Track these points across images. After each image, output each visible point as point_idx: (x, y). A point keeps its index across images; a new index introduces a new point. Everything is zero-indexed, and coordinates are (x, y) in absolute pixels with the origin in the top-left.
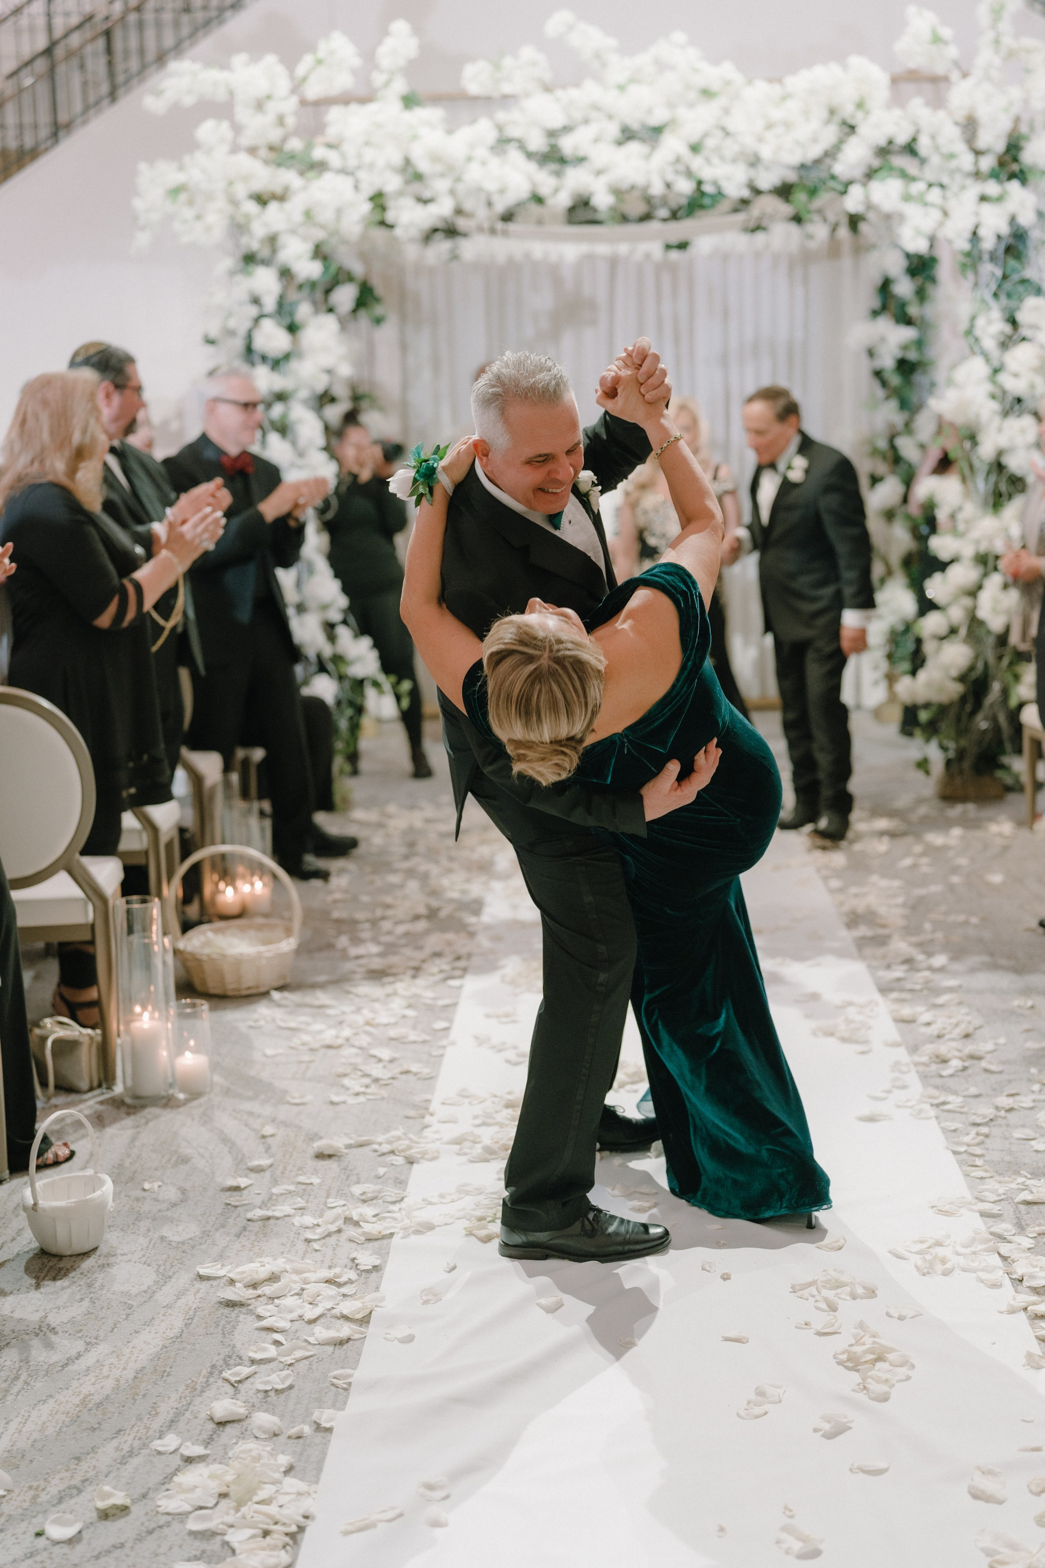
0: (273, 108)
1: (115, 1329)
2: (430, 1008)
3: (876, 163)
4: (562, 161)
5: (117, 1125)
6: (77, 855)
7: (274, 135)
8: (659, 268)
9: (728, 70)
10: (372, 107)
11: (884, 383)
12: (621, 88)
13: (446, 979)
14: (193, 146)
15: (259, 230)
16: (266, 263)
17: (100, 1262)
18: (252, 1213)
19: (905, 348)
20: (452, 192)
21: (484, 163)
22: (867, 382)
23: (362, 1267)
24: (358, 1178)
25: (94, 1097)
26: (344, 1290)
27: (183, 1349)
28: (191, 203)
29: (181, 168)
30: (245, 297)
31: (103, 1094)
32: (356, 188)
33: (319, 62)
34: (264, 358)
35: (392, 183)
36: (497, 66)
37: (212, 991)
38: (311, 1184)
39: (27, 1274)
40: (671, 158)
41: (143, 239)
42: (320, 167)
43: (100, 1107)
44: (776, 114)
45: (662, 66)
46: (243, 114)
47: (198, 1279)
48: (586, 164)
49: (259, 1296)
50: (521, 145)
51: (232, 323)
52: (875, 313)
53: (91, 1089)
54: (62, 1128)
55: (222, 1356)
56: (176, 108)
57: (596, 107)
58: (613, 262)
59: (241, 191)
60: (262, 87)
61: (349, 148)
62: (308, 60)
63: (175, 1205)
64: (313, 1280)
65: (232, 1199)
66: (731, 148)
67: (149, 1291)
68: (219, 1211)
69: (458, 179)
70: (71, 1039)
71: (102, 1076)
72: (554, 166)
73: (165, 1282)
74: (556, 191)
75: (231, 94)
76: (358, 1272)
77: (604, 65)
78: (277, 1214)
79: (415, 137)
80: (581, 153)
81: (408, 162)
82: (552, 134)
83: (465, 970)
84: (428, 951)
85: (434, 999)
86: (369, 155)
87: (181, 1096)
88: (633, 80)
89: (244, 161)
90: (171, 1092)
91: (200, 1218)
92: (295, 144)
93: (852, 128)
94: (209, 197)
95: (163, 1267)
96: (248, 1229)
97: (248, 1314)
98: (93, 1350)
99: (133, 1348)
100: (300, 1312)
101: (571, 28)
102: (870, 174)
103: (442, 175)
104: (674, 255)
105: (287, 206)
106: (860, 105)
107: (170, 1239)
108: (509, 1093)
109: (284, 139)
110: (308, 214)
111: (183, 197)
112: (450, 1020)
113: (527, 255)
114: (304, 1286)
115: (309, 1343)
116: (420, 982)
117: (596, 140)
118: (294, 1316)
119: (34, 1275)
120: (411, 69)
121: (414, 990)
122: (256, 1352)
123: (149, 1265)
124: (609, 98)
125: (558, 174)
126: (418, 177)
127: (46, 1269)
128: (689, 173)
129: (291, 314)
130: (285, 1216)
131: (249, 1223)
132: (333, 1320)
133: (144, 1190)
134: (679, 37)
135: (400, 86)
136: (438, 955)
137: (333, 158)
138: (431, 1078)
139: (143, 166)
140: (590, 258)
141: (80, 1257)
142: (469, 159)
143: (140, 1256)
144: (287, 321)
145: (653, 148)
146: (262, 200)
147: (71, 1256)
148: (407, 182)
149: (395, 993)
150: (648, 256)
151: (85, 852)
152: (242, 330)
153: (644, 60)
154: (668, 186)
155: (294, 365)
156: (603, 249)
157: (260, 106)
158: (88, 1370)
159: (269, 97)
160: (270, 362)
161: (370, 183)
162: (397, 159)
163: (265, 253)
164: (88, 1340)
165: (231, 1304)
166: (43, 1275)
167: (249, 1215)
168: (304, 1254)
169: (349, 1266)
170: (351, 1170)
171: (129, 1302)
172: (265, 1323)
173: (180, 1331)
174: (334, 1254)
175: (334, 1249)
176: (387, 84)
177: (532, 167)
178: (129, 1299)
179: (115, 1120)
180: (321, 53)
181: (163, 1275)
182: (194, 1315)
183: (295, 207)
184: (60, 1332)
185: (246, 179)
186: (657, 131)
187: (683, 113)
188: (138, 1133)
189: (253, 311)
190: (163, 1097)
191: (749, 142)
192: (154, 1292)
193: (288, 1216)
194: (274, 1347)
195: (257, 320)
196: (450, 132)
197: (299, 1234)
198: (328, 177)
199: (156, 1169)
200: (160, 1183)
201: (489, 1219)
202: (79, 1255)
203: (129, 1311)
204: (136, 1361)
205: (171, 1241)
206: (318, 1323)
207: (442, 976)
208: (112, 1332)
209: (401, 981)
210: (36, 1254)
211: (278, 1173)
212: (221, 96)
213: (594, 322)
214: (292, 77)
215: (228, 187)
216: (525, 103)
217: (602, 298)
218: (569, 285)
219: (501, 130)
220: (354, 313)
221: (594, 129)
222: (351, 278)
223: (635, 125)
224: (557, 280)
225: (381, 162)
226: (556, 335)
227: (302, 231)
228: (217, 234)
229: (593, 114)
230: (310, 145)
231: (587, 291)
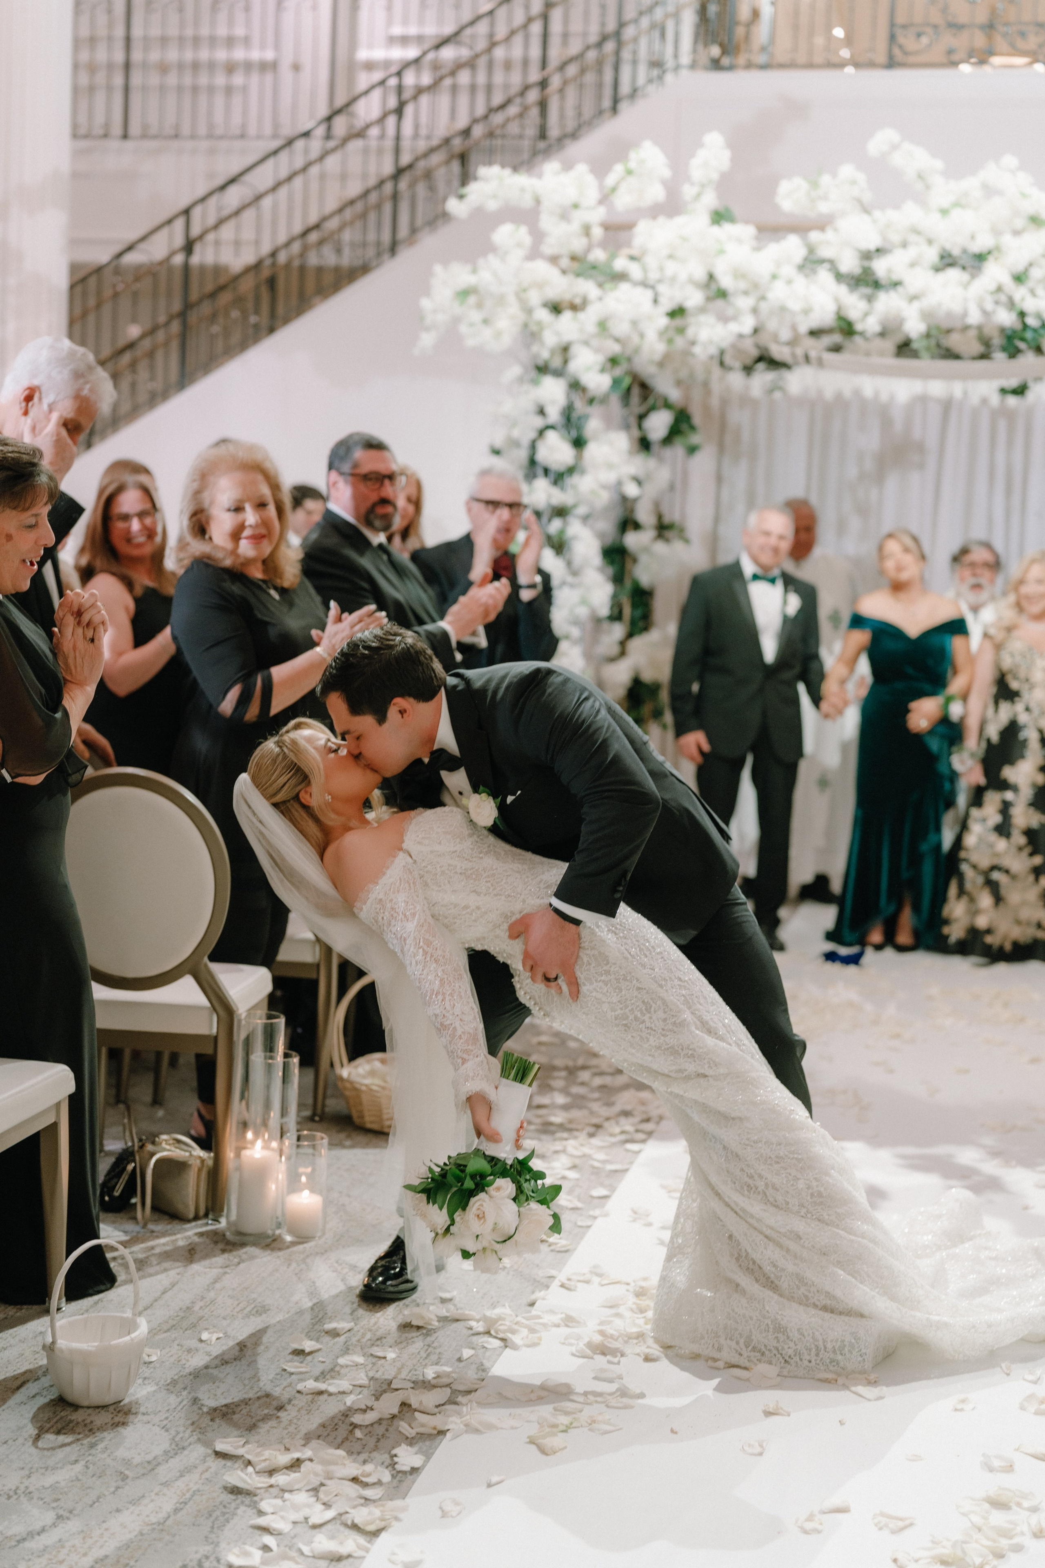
0: (579, 218)
1: (97, 1504)
2: (596, 1171)
4: (877, 285)
5: (207, 1262)
6: (206, 959)
7: (578, 244)
8: (995, 415)
10: (680, 220)
12: (944, 212)
13: (627, 1141)
14: (490, 248)
15: (550, 339)
16: (558, 373)
17: (117, 1419)
18: (304, 1384)
20: (755, 311)
21: (789, 282)
23: (398, 1467)
24: (439, 1358)
25: (197, 1227)
26: (369, 1493)
27: (160, 1540)
28: (480, 306)
29: (474, 271)
30: (532, 407)
31: (207, 1224)
32: (655, 301)
33: (629, 172)
34: (546, 471)
35: (694, 299)
36: (814, 184)
37: (369, 1126)
38: (385, 1358)
39: (32, 1422)
40: (993, 287)
41: (427, 340)
42: (621, 277)
43: (196, 1239)
45: (989, 191)
46: (547, 222)
47: (213, 1456)
48: (900, 289)
49: (271, 1486)
50: (832, 264)
51: (516, 433)
53: (196, 1218)
54: (147, 1257)
55: (198, 1556)
56: (479, 212)
57: (916, 231)
58: (947, 405)
59: (535, 298)
60: (571, 194)
61: (651, 261)
62: (619, 169)
63: (227, 1363)
64: (339, 1475)
65: (290, 1364)
67: (154, 1463)
68: (271, 1377)
69: (763, 298)
70: (181, 1160)
71: (210, 1204)
72: (868, 291)
73: (176, 1454)
74: (866, 314)
75: (538, 201)
76: (394, 1472)
77: (928, 187)
78: (332, 1389)
79: (722, 252)
80: (895, 277)
81: (711, 277)
82: (867, 256)
83: (650, 1134)
84: (617, 1108)
85: (604, 1162)
86: (671, 268)
87: (289, 1238)
88: (957, 204)
89: (542, 269)
90: (278, 1232)
91: (246, 1382)
92: (598, 255)
94: (501, 300)
95: (181, 1435)
96: (293, 1402)
97: (249, 1506)
98: (61, 1525)
99: (106, 1529)
100: (306, 1512)
101: (895, 147)
103: (746, 293)
104: (1012, 401)
105: (581, 316)
107: (203, 1402)
108: (645, 1279)
109: (589, 250)
110: (603, 325)
111: (472, 300)
112: (613, 1189)
113: (857, 393)
114: (325, 1481)
115: (302, 1554)
116: (595, 1141)
117: (913, 265)
118: (298, 1516)
119: (39, 1425)
120: (724, 183)
121: (586, 1150)
122: (238, 1556)
123: (167, 1431)
124: (933, 223)
125: (870, 299)
126: (723, 294)
127: (55, 1420)
128: (1011, 304)
129: (579, 428)
130: (340, 1393)
131: (298, 1395)
132: (342, 1528)
133: (201, 1341)
134: (1010, 160)
135: (710, 200)
136: (626, 1114)
137: (635, 270)
138: (566, 1251)
139: (438, 269)
140: (923, 400)
141: (97, 1411)
142: (774, 277)
143: (162, 1418)
144: (574, 434)
145: (973, 276)
146: (556, 309)
147: (88, 1407)
148: (709, 299)
149: (564, 1151)
150: (984, 401)
151: (214, 957)
152: (526, 442)
153: (971, 184)
154: (985, 313)
155: (574, 480)
156: (937, 388)
157: (564, 216)
158: (44, 1550)
159: (576, 206)
160: (552, 476)
161: (670, 298)
162: (700, 274)
163: (556, 363)
164: (61, 1512)
165: (235, 1491)
166: (48, 1426)
167: (300, 1387)
168: (343, 1442)
169: (386, 1464)
170: (435, 1348)
171: (127, 1472)
172: (262, 1521)
173: (166, 1516)
174: (376, 1446)
175: (378, 1440)
176: (698, 196)
177: (842, 290)
178: (127, 1469)
179: (206, 1256)
180: (632, 165)
181: (177, 1445)
182: (190, 1499)
183: (589, 318)
184: (35, 1498)
185: (540, 285)
186: (980, 258)
187: (1008, 240)
188: (225, 1273)
189: (539, 422)
190: (268, 1237)
192: (159, 1464)
193: (344, 1393)
194: (260, 1552)
195: (541, 433)
196: (757, 249)
197: (347, 1416)
198: (624, 287)
199: (224, 1318)
200: (221, 1335)
201: (561, 1428)
202: (98, 1407)
203: (120, 1483)
204: (101, 1547)
205: (202, 1405)
206: (324, 1529)
207: (623, 1137)
208: (91, 1506)
209: (576, 1138)
210: (52, 1400)
211: (354, 1340)
212: (527, 202)
213: (921, 466)
214: (601, 186)
215: (521, 293)
216: (842, 224)
217: (932, 442)
218: (898, 426)
219: (811, 250)
220: (668, 440)
221: (911, 253)
222: (667, 405)
223: (956, 252)
224: (886, 421)
225: (683, 276)
226: (879, 478)
227: (595, 342)
228: (507, 340)
229: (913, 238)
230: (613, 256)
231: (917, 434)
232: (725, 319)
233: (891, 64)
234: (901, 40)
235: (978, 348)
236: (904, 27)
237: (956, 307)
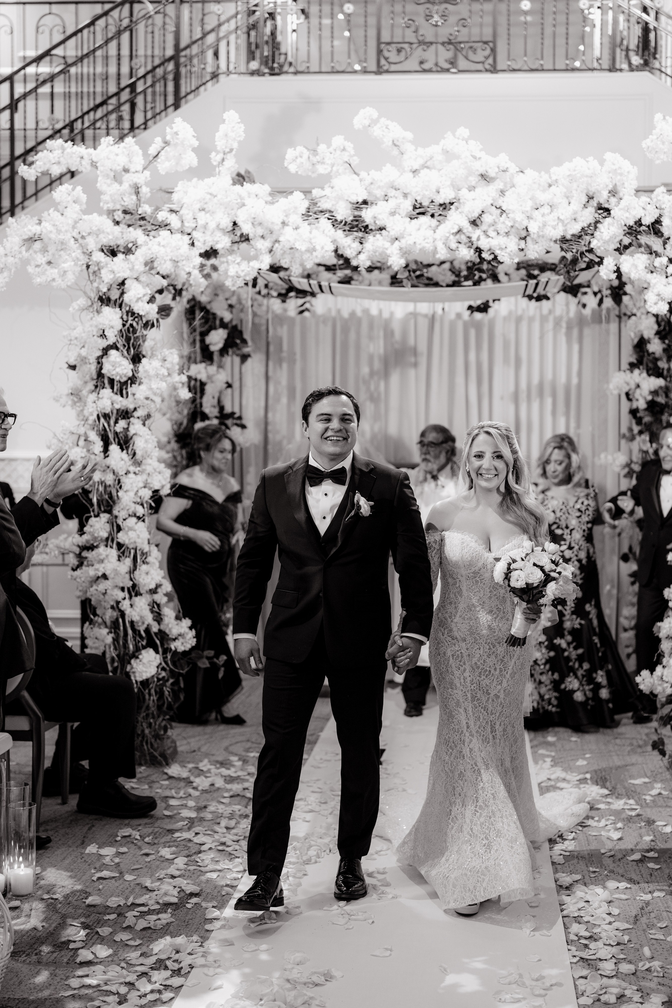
0: (129, 180)
3: (626, 241)
4: (366, 229)
7: (130, 201)
8: (466, 326)
9: (503, 160)
10: (209, 181)
11: (639, 421)
12: (415, 172)
15: (108, 276)
16: (116, 304)
19: (655, 393)
20: (271, 251)
21: (296, 228)
22: (626, 418)
28: (44, 250)
29: (39, 222)
30: (96, 331)
32: (192, 245)
33: (168, 144)
34: (111, 382)
35: (222, 242)
36: (315, 152)
40: (455, 229)
42: (163, 226)
44: (543, 197)
45: (449, 155)
46: (102, 184)
48: (384, 232)
51: (84, 352)
52: (632, 366)
57: (395, 188)
58: (432, 319)
59: (92, 244)
60: (122, 161)
61: (186, 214)
62: (158, 141)
66: (504, 224)
69: (277, 241)
72: (359, 234)
74: (359, 252)
75: (95, 166)
77: (401, 153)
79: (242, 205)
80: (380, 223)
81: (235, 224)
82: (357, 206)
86: (203, 218)
88: (425, 166)
89: (97, 220)
92: (146, 209)
93: (608, 210)
94: (62, 245)
101: (375, 122)
102: (622, 249)
103: (263, 237)
104: (478, 316)
105: (132, 257)
106: (613, 193)
109: (138, 206)
110: (150, 264)
111: (38, 245)
113: (366, 311)
117: (393, 214)
120: (242, 151)
124: (406, 181)
125: (361, 241)
126: (245, 239)
128: (470, 243)
129: (136, 348)
134: (463, 132)
135: (232, 165)
137: (173, 221)
140: (414, 315)
142: (284, 224)
144: (132, 352)
145: (440, 222)
146: (111, 252)
148: (234, 243)
150: (459, 316)
152: (93, 358)
153: (435, 150)
154: (450, 250)
155: (134, 389)
156: (424, 308)
157: (117, 178)
159: (126, 170)
160: (116, 386)
161: (203, 242)
162: (226, 222)
163: (115, 295)
176: (223, 162)
180: (169, 136)
183: (139, 259)
185: (97, 233)
186: (444, 206)
187: (464, 193)
189: (104, 343)
191: (520, 219)
195: (105, 351)
196: (271, 203)
198: (164, 233)
213: (415, 365)
214: (145, 154)
215: (79, 239)
216: (335, 182)
217: (422, 347)
218: (398, 336)
219: (314, 203)
220: (223, 351)
221: (392, 203)
222: (223, 325)
223: (426, 203)
224: (388, 333)
225: (212, 225)
226: (386, 374)
227: (143, 278)
228: (71, 278)
229: (392, 193)
230: (157, 209)
231: (411, 342)
232: (248, 259)
233: (379, 71)
234: (386, 54)
235: (451, 278)
236: (388, 44)
237: (429, 246)
